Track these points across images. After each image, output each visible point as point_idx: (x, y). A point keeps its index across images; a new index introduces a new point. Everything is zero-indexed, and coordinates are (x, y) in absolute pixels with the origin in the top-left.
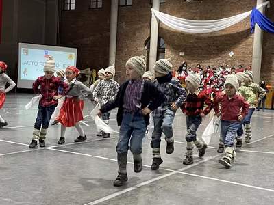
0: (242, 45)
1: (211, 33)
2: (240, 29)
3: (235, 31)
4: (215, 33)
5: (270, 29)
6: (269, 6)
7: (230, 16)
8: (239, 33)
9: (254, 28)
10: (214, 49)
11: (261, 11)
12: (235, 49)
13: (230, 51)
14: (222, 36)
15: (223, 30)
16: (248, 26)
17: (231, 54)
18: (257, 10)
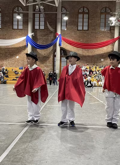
0: (22, 53)
1: (6, 46)
2: (21, 45)
3: (18, 46)
4: (8, 46)
5: (35, 46)
6: (34, 35)
7: (16, 38)
8: (21, 47)
9: (28, 45)
10: (8, 54)
11: (31, 37)
12: (19, 55)
13: (17, 56)
14: (12, 48)
15: (13, 45)
16: (25, 44)
17: (17, 57)
18: (29, 37)
